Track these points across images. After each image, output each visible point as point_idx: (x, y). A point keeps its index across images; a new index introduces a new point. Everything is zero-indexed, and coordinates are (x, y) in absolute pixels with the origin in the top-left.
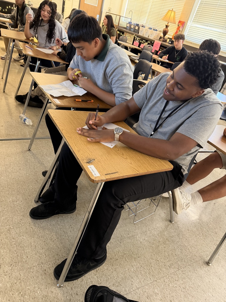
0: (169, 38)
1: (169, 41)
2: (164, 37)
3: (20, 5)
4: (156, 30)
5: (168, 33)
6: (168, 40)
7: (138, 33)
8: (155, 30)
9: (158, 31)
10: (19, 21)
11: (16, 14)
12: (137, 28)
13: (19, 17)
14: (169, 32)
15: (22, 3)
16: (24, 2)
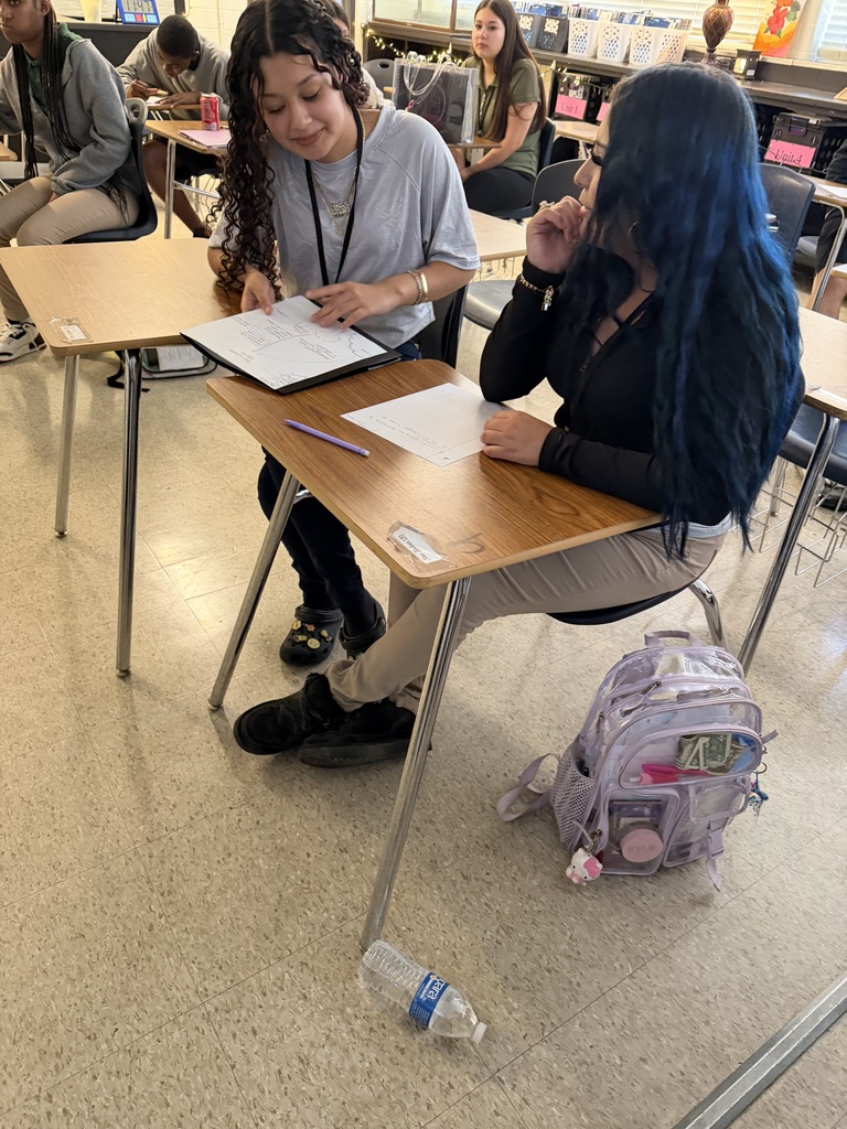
0: (741, 53)
1: (748, 67)
2: (711, 50)
3: (31, 40)
4: (663, 24)
5: (733, 28)
6: (741, 64)
7: (565, 51)
8: (655, 25)
9: (672, 24)
10: (42, 128)
11: (17, 96)
12: (552, 26)
13: (35, 108)
14: (735, 21)
15: (41, 22)
16: (49, 17)
